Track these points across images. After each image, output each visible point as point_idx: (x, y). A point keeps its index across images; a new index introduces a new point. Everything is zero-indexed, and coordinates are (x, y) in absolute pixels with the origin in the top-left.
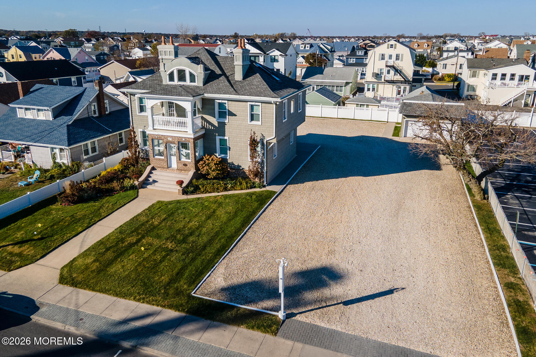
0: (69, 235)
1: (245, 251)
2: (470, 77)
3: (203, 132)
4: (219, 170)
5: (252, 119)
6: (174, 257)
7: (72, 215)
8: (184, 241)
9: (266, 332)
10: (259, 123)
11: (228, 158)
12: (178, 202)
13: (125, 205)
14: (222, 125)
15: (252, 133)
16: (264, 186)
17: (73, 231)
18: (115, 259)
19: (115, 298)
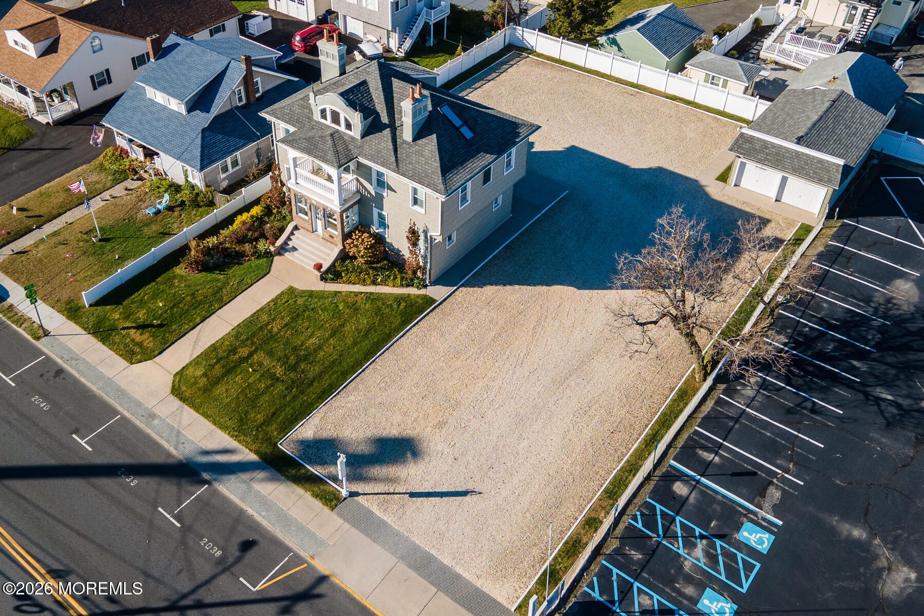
0: (187, 327)
1: (352, 397)
3: (358, 198)
4: (370, 257)
6: (281, 387)
7: (194, 294)
10: (422, 211)
11: (386, 236)
12: (311, 294)
13: (252, 285)
14: (380, 198)
16: (425, 286)
17: (191, 321)
18: (224, 375)
19: (213, 427)
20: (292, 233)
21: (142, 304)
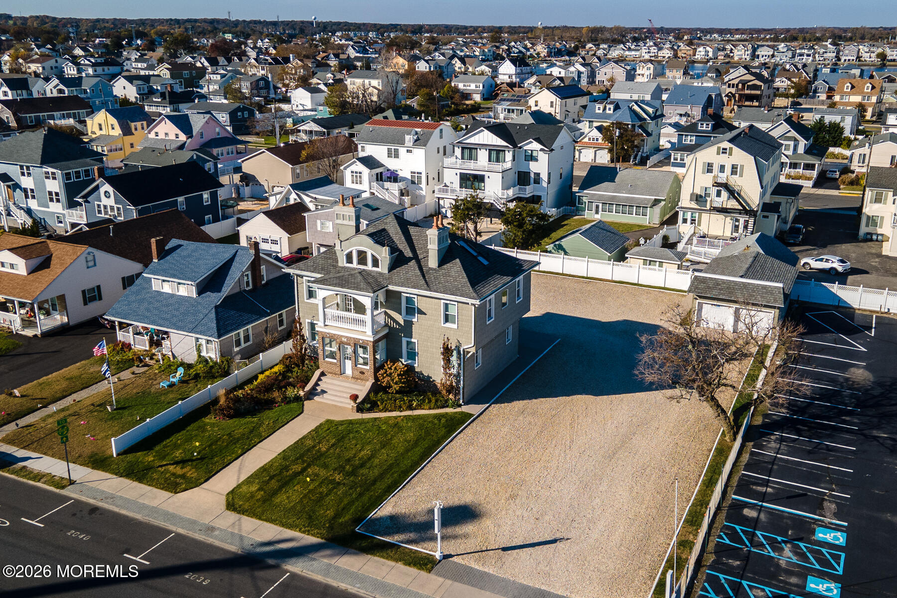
0: (229, 458)
1: (419, 488)
2: (871, 203)
3: (386, 331)
4: (403, 383)
5: (447, 320)
6: (341, 491)
7: (230, 434)
8: (353, 473)
9: (421, 568)
10: (455, 326)
11: (416, 365)
12: (350, 422)
13: (288, 422)
14: (409, 324)
15: (446, 339)
16: (460, 406)
17: (233, 453)
18: (280, 488)
19: (281, 529)
20: (319, 379)
21: (176, 447)
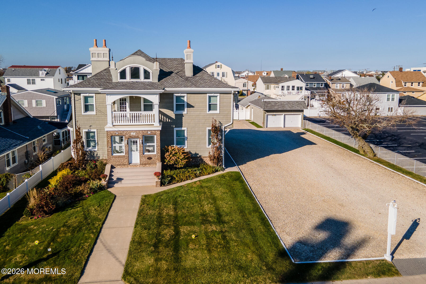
2: (265, 89)
5: (210, 109)
10: (217, 112)
11: (186, 147)
14: (179, 117)
15: (214, 121)
16: (224, 169)
